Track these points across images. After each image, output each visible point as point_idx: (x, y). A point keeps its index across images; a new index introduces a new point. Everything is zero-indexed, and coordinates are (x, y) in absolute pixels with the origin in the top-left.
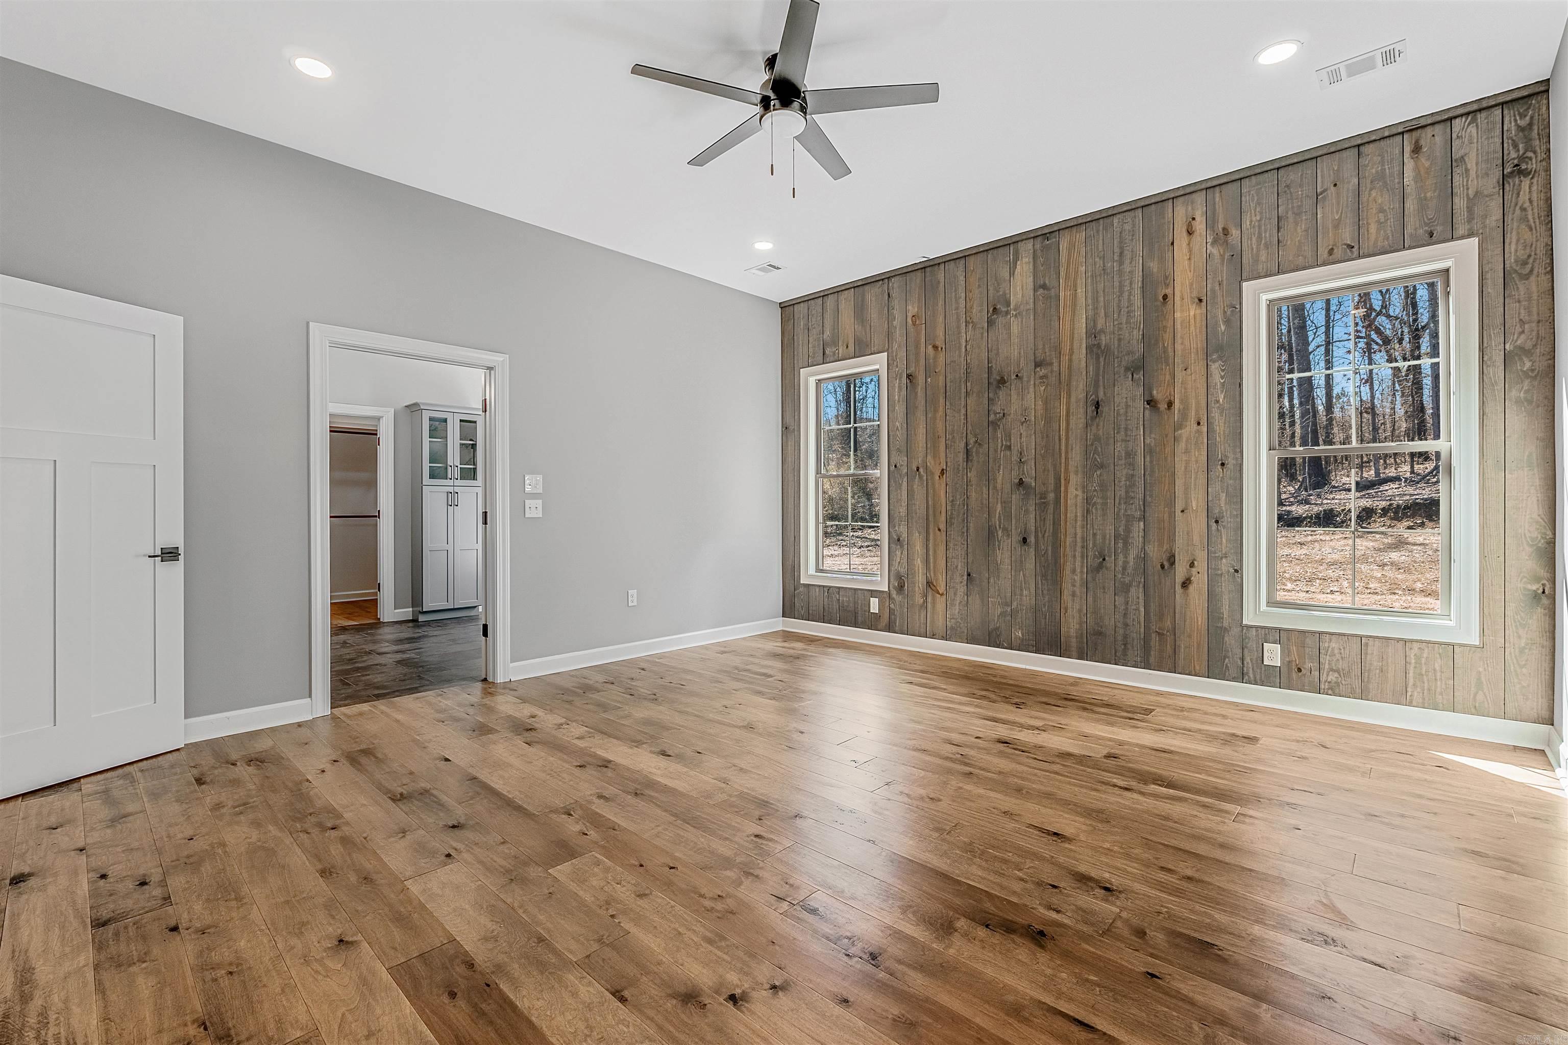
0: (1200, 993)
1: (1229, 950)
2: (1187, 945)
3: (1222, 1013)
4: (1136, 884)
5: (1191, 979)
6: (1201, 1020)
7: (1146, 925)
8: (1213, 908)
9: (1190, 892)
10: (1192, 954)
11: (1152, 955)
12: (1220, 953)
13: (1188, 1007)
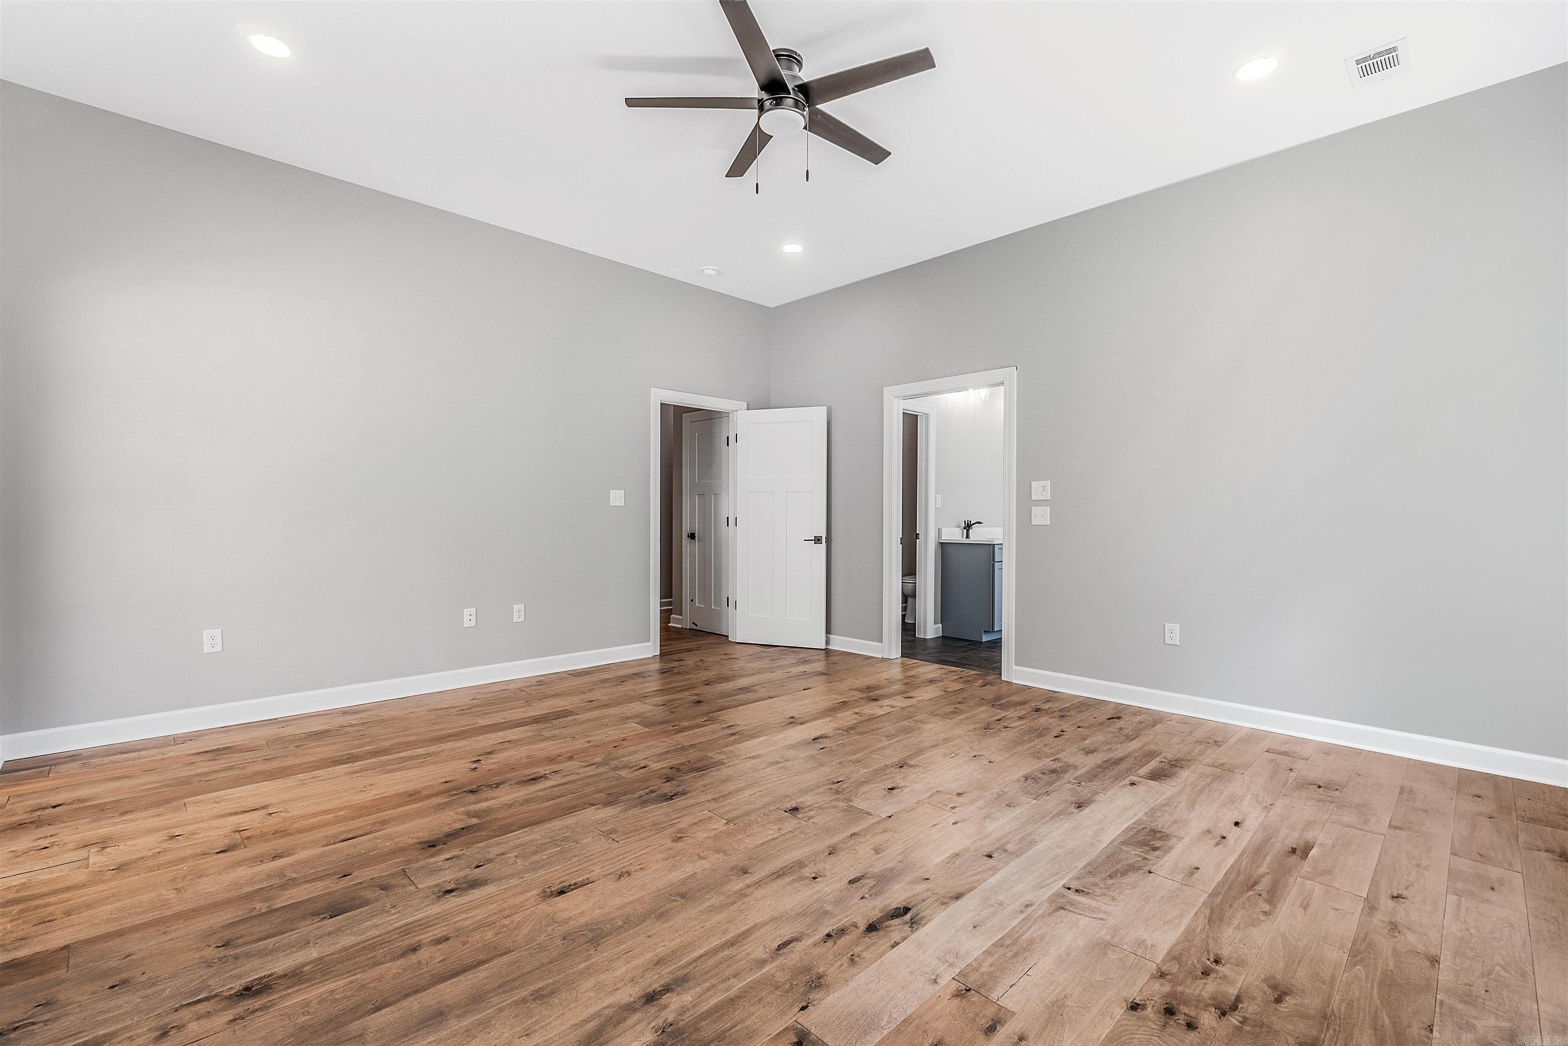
0: (309, 888)
1: (317, 922)
2: (348, 904)
3: (287, 889)
4: (439, 910)
5: (322, 890)
6: (294, 879)
7: (389, 894)
8: (364, 941)
9: (396, 939)
10: (339, 902)
11: (361, 883)
12: (322, 916)
13: (308, 879)
